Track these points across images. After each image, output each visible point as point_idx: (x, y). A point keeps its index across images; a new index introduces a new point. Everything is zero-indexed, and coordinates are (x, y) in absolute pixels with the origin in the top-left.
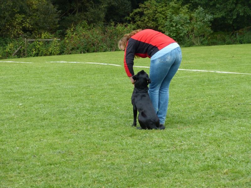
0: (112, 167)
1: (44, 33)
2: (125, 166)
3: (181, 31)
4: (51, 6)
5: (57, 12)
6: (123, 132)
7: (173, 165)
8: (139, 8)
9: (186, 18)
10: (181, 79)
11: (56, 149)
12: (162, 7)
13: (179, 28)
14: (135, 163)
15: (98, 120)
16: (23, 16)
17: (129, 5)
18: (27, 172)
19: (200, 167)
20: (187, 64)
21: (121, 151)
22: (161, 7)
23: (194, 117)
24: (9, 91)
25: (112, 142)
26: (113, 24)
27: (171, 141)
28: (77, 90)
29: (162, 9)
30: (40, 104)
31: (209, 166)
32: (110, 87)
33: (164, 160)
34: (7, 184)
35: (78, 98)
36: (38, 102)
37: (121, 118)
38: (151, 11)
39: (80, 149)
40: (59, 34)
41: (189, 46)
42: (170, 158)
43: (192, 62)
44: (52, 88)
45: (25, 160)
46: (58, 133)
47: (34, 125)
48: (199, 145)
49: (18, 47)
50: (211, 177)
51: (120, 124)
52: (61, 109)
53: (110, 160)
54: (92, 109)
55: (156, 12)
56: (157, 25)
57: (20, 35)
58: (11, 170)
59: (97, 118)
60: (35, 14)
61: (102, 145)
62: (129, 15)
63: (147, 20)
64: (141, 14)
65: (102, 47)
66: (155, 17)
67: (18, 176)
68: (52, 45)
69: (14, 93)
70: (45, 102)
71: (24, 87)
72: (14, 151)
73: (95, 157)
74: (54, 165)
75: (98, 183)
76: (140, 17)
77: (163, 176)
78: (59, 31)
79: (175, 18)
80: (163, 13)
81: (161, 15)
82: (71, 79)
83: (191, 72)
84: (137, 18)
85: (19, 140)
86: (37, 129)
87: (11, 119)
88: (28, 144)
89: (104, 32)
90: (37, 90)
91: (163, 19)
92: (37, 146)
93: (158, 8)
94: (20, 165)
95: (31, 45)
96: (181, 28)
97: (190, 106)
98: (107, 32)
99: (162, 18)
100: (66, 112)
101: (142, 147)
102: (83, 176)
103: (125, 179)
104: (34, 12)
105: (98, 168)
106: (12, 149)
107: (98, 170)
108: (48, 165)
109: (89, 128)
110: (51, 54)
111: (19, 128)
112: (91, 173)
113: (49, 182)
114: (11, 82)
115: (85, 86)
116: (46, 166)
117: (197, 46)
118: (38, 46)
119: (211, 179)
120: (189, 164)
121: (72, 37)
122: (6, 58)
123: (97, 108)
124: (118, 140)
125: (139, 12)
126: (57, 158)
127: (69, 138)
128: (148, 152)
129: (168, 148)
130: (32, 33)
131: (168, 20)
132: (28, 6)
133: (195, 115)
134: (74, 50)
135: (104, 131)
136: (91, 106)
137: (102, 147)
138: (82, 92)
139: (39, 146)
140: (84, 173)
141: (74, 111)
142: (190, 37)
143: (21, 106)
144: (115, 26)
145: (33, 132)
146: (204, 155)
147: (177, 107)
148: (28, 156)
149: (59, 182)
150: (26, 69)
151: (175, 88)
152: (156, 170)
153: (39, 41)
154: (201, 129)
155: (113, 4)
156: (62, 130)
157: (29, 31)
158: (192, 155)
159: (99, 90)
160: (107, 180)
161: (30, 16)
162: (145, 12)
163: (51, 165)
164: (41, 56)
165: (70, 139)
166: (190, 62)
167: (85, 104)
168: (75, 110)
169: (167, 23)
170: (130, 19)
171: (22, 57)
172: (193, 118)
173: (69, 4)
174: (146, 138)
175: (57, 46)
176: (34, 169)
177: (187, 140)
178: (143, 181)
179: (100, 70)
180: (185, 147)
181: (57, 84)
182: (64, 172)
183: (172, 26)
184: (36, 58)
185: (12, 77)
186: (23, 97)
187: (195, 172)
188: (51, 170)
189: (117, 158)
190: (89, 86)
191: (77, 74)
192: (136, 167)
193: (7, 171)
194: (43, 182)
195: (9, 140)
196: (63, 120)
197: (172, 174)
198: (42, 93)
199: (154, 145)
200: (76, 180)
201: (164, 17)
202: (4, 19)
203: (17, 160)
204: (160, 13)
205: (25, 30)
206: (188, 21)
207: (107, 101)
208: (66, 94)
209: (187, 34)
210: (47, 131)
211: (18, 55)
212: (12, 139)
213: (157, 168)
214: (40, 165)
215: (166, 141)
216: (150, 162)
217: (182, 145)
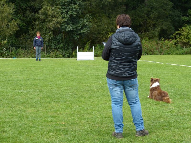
7: (175, 123)
8: (179, 31)
14: (154, 120)
17: (173, 29)
21: (148, 113)
24: (97, 74)
26: (163, 39)
27: (179, 109)
33: (171, 120)
34: (79, 127)
38: (186, 33)
42: (175, 119)
45: (93, 114)
55: (189, 33)
58: (83, 119)
62: (173, 35)
63: (183, 38)
65: (156, 52)
66: (188, 36)
67: (86, 123)
69: (99, 76)
72: (89, 109)
74: (107, 118)
77: (167, 129)
85: (93, 102)
86: (105, 97)
87: (93, 90)
88: (97, 105)
93: (190, 31)
94: (89, 117)
98: (159, 44)
108: (104, 118)
111: (95, 96)
112: (127, 125)
114: (99, 69)
116: (103, 118)
125: (179, 33)
143: (101, 83)
148: (95, 112)
152: (164, 126)
158: (188, 118)
159: (147, 77)
162: (182, 34)
163: (106, 118)
170: (173, 37)
173: (139, 28)
177: (188, 109)
178: (154, 131)
182: (111, 123)
185: (101, 67)
187: (186, 128)
188: (105, 121)
192: (153, 123)
197: (173, 128)
199: (168, 111)
202: (102, 34)
203: (88, 114)
212: (90, 102)
213: (165, 124)
214: (100, 118)
215: (175, 109)
216: (162, 121)
217: (185, 112)
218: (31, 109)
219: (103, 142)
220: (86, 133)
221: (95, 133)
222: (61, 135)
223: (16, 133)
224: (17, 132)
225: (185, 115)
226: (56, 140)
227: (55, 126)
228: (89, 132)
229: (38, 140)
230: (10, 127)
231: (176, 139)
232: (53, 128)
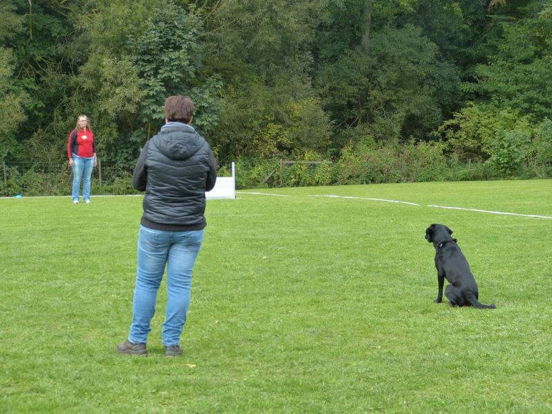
0: (389, 358)
1: (308, 152)
2: (408, 358)
3: (516, 155)
4: (322, 113)
5: (329, 122)
6: (412, 306)
7: (482, 360)
8: (453, 118)
9: (525, 136)
10: (509, 228)
11: (309, 326)
12: (489, 117)
13: (513, 151)
14: (425, 354)
15: (376, 286)
16: (280, 126)
17: (439, 114)
18: (262, 359)
19: (524, 366)
20: (521, 206)
21: (405, 334)
22: (486, 117)
23: (523, 287)
24: (250, 237)
25: (392, 320)
26: (413, 141)
27: (484, 324)
28: (350, 240)
29: (487, 121)
30: (294, 258)
31: (537, 365)
32: (400, 237)
33: (469, 352)
34: (232, 375)
35: (350, 251)
36: (290, 256)
37: (411, 284)
38: (472, 124)
39: (344, 329)
40: (331, 155)
41: (528, 179)
42: (479, 349)
43: (529, 202)
44: (314, 234)
45: (262, 341)
46: (315, 302)
47: (281, 289)
48: (525, 332)
49: (270, 172)
50: (538, 382)
51: (408, 294)
52: (323, 267)
53: (386, 347)
54: (369, 269)
55: (479, 125)
56: (479, 144)
57: (274, 155)
58: (240, 354)
59: (375, 283)
60: (296, 124)
61: (378, 324)
62: (437, 129)
63: (465, 137)
64: (456, 128)
65: (395, 175)
66: (478, 132)
67: (250, 364)
68: (319, 170)
69: (257, 240)
70: (301, 255)
71: (272, 232)
72: (248, 327)
73: (365, 342)
74: (303, 351)
75: (364, 381)
76: (454, 132)
77: (464, 376)
78: (332, 150)
79: (507, 134)
80: (490, 126)
81: (486, 129)
82: (343, 223)
83: (527, 218)
84: (450, 133)
85: (257, 310)
86: (284, 295)
87: (249, 278)
88: (269, 317)
89: (399, 153)
90: (291, 236)
91: (490, 135)
92: (281, 321)
93: (483, 119)
94: (253, 348)
95: (289, 169)
96: (516, 150)
97: (519, 271)
98: (402, 153)
99: (487, 134)
100: (329, 272)
101: (438, 330)
102: (344, 370)
103: (407, 377)
104: (295, 122)
105: (367, 359)
106: (245, 324)
107: (368, 362)
108: (294, 350)
109: (361, 297)
110: (317, 184)
111: (258, 293)
112: (357, 366)
113: (293, 376)
114: (254, 223)
115: (362, 233)
116: (291, 351)
117: (540, 178)
118: (299, 172)
119: (538, 385)
120: (507, 360)
121: (351, 160)
122: (251, 188)
123: (376, 267)
124: (403, 318)
125: (453, 124)
126: (309, 341)
127: (329, 312)
128: (447, 337)
129: (477, 334)
130: (290, 153)
131: (497, 137)
132: (287, 112)
133: (525, 285)
134: (352, 179)
135: (383, 302)
136: (368, 264)
137: (377, 327)
138: (357, 243)
139: (285, 321)
140: (346, 365)
141: (342, 271)
142: (530, 164)
143: (265, 260)
144: (415, 144)
145: (278, 299)
146: (532, 347)
147: (498, 272)
148: (267, 335)
149: (307, 377)
150: (278, 205)
151: (499, 242)
152: (455, 367)
153: (301, 164)
154: (532, 307)
155: (412, 112)
156: (320, 299)
157: (286, 148)
158: (512, 347)
159: (383, 240)
160: (378, 378)
161: (289, 126)
162: (461, 126)
163: (298, 350)
164: (303, 186)
165: (331, 313)
166: (526, 203)
167: (359, 261)
168: (344, 269)
169: (495, 142)
170: (439, 134)
171: (274, 186)
172: (522, 290)
173: (348, 110)
174: (446, 317)
175: (327, 171)
176: (274, 355)
177: (508, 323)
178: (432, 381)
179: (387, 211)
180: (505, 333)
181: (322, 229)
182: (316, 362)
183: (502, 147)
184: (295, 188)
185: (257, 217)
186: (270, 247)
187: (514, 373)
188: (298, 358)
189: (399, 345)
190: (369, 234)
191: (353, 216)
192: (424, 360)
193: (234, 356)
194: (284, 376)
195: (243, 310)
196: (324, 284)
197: (480, 373)
198: (297, 241)
199: (455, 328)
200: (333, 375)
201: (491, 132)
202: (252, 130)
203: (250, 340)
204: (486, 126)
205: (280, 147)
206: (529, 140)
207: (393, 258)
208: (333, 245)
209: (525, 159)
210: (299, 299)
211: (269, 184)
212: (247, 309)
213: (456, 363)
214: (283, 350)
215: (475, 323)
216: (447, 354)
217: (500, 330)
218: (96, 332)
219: (305, 411)
220: (254, 389)
221: (279, 389)
222: (191, 397)
223: (70, 393)
224: (74, 392)
225: (503, 339)
226: (181, 409)
227: (169, 374)
228: (263, 387)
229: (135, 410)
230: (51, 378)
231: (494, 399)
232: (166, 380)
